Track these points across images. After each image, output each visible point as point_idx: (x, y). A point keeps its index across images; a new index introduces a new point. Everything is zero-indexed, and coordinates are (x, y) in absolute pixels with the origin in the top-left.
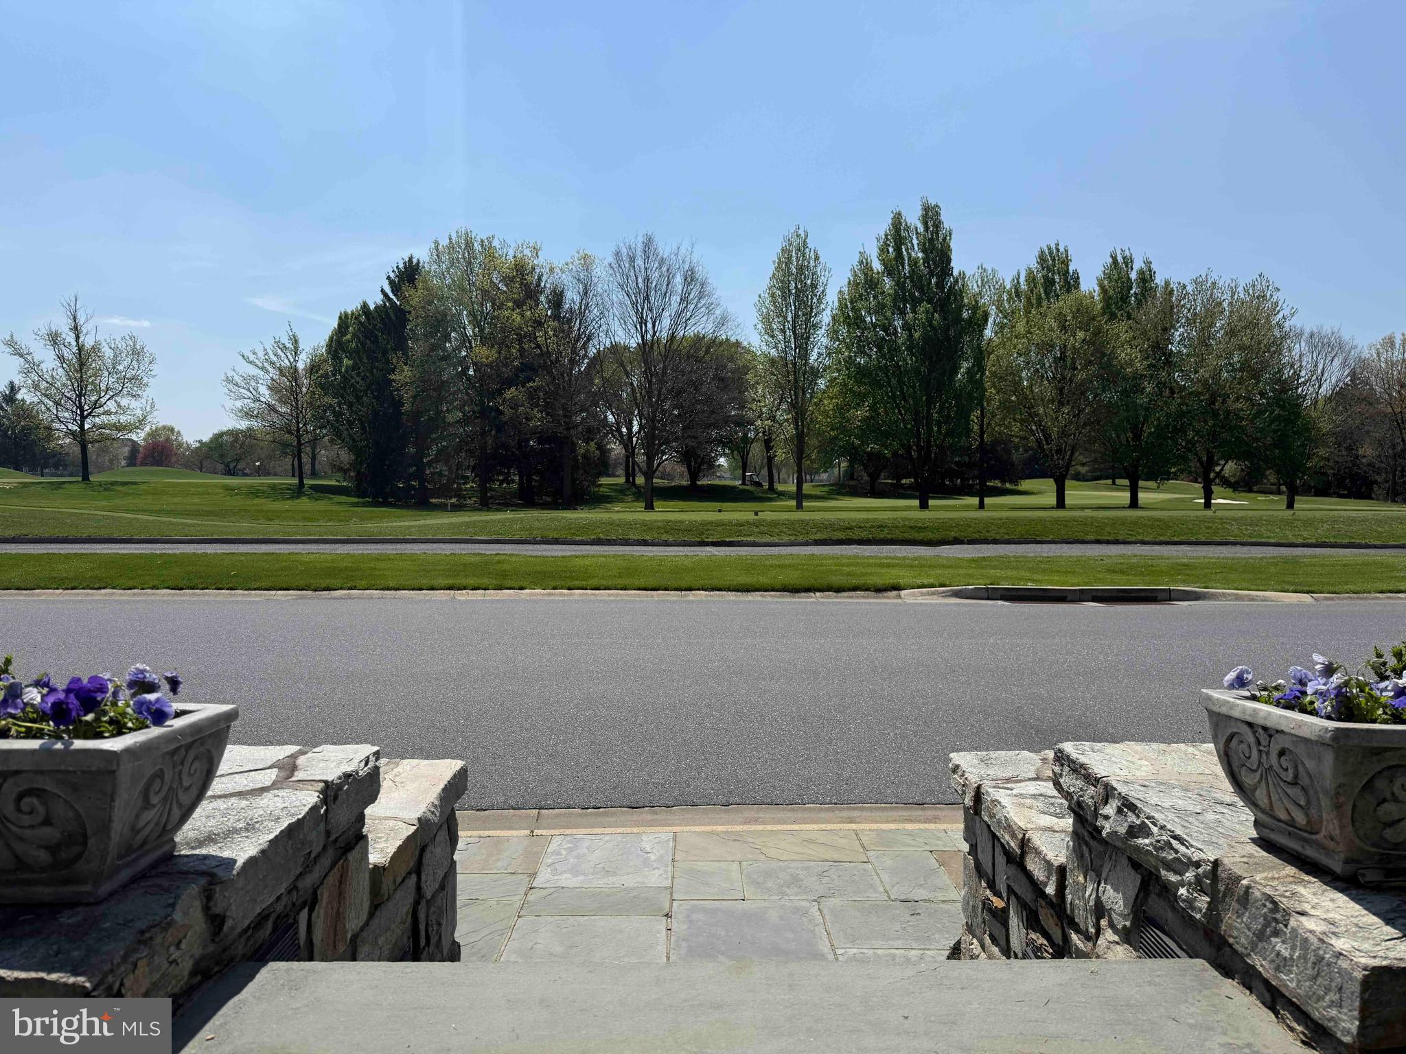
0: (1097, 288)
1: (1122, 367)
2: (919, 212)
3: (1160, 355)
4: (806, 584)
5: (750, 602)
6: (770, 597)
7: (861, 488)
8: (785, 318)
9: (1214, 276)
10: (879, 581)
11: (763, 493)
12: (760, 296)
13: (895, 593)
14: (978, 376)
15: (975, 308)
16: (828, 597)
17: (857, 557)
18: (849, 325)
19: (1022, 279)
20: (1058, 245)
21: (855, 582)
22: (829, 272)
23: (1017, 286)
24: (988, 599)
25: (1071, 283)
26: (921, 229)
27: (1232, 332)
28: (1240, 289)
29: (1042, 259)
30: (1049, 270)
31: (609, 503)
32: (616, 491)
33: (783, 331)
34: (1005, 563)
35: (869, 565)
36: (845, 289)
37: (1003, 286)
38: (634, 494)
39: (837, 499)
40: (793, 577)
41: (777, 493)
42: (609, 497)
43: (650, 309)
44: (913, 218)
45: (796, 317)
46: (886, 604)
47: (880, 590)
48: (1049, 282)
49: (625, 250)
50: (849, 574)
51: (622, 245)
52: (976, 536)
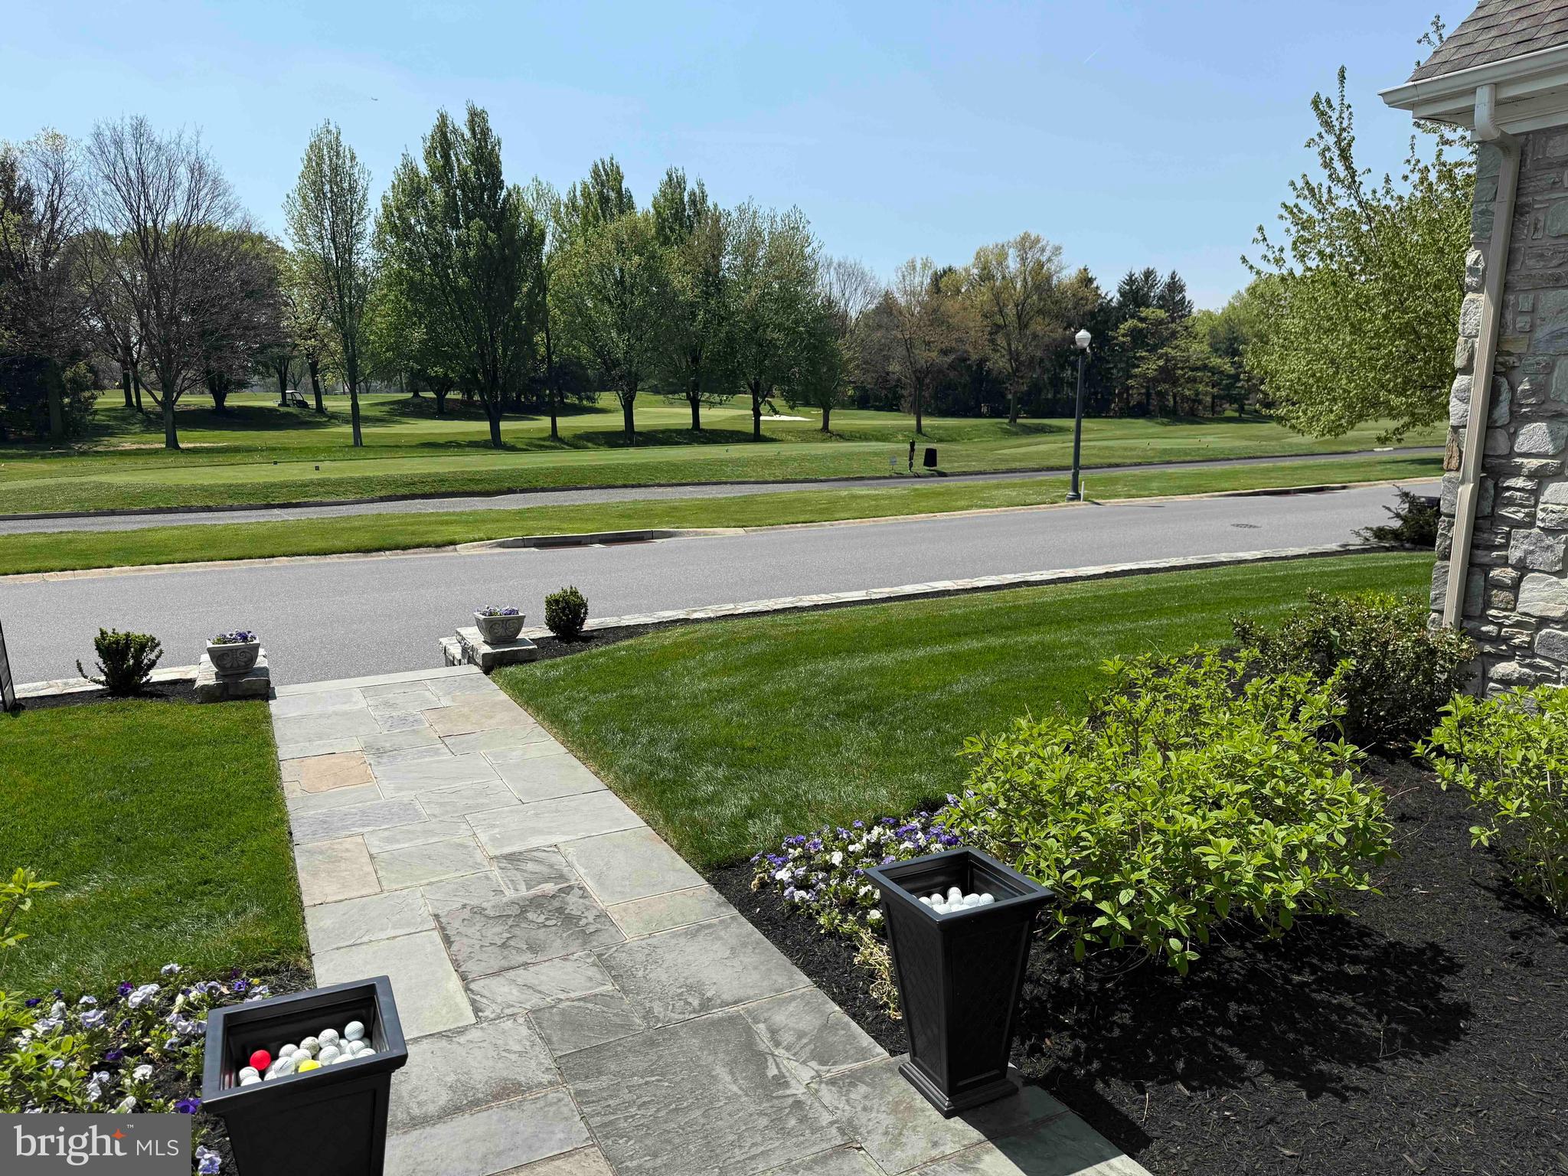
0: (652, 210)
1: (675, 293)
2: (466, 117)
3: (712, 282)
4: (376, 544)
5: (328, 564)
6: (345, 558)
7: (427, 406)
8: (321, 224)
9: (755, 205)
10: (438, 538)
11: (310, 416)
12: (288, 196)
13: (452, 547)
14: (539, 299)
15: (532, 225)
16: (397, 555)
17: (420, 515)
18: (397, 236)
19: (578, 193)
20: (612, 159)
21: (418, 540)
22: (369, 175)
23: (573, 200)
24: (525, 547)
25: (625, 203)
26: (468, 134)
27: (770, 263)
28: (778, 219)
29: (596, 173)
30: (603, 185)
31: (112, 435)
32: (115, 418)
33: (321, 239)
34: (542, 513)
35: (430, 523)
36: (390, 194)
37: (558, 203)
38: (142, 422)
39: (401, 423)
40: (364, 539)
41: (327, 416)
42: (108, 427)
43: (149, 208)
44: (460, 121)
45: (333, 223)
46: (444, 557)
47: (439, 546)
48: (604, 200)
49: (108, 133)
50: (413, 533)
51: (103, 126)
52: (525, 486)
